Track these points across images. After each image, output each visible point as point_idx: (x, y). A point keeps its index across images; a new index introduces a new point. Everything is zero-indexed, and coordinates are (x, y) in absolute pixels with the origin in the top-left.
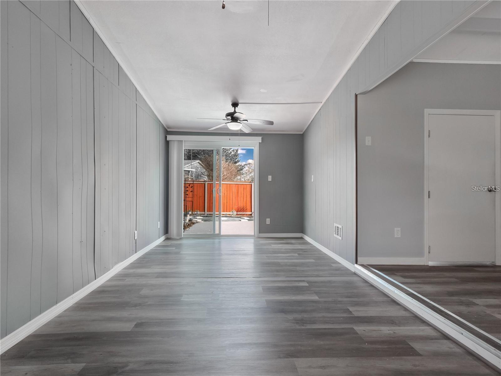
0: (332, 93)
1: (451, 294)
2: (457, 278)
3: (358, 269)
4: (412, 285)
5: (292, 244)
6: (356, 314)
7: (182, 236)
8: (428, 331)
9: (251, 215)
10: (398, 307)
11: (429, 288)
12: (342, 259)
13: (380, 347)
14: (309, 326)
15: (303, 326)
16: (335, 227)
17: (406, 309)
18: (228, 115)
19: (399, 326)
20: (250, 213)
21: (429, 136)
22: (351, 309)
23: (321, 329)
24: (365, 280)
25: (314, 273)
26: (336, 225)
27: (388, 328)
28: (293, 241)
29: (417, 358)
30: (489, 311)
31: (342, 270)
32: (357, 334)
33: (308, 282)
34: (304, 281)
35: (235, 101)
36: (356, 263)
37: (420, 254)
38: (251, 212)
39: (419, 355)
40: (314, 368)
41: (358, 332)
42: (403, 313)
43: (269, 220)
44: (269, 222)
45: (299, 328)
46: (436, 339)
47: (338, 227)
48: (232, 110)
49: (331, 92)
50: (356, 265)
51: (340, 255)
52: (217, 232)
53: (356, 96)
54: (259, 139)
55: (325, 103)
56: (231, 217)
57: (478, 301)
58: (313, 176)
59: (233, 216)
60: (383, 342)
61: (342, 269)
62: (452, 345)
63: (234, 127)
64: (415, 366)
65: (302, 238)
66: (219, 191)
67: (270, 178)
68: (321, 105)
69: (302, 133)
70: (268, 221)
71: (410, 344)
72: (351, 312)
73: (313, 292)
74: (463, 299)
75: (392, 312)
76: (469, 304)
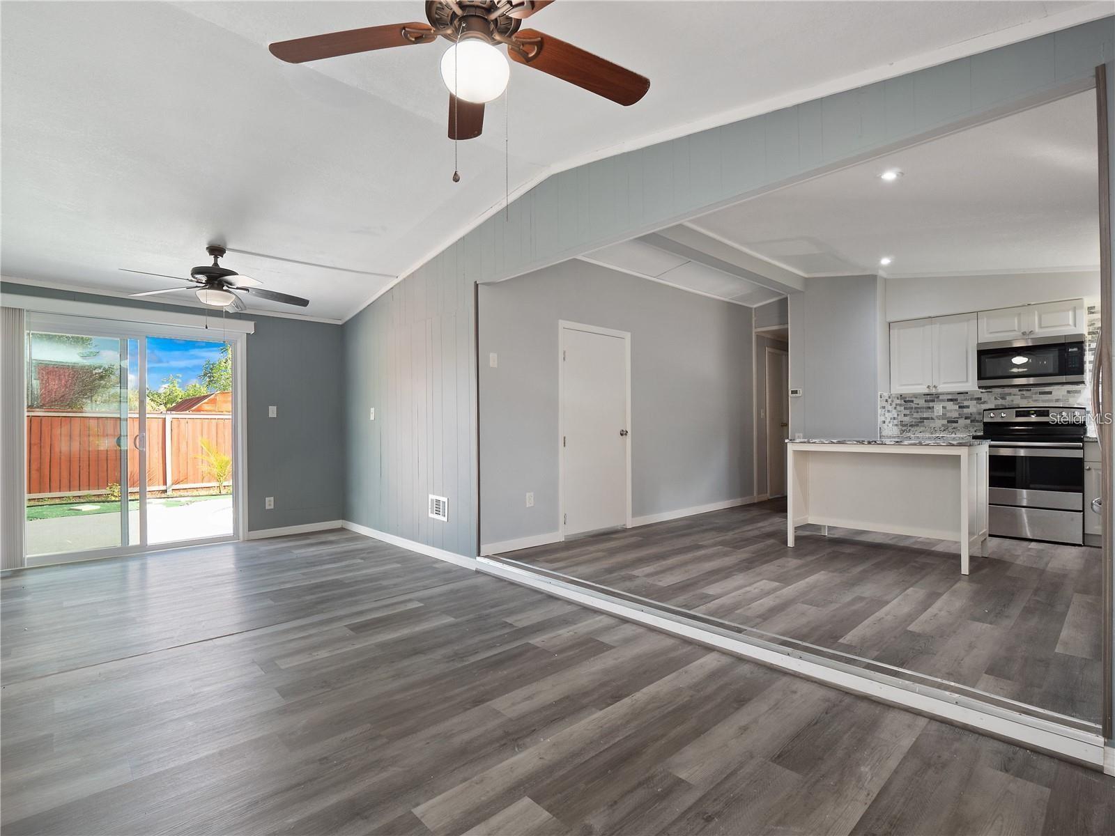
0: (422, 266)
1: (610, 571)
2: (602, 551)
3: (483, 564)
4: (565, 570)
5: (331, 542)
6: (520, 625)
7: (26, 565)
8: (606, 621)
9: (166, 491)
10: (560, 602)
11: (584, 569)
12: (448, 552)
13: (571, 653)
14: (472, 659)
15: (463, 661)
16: (432, 500)
17: (569, 602)
18: (197, 271)
19: (575, 624)
20: (163, 488)
21: (564, 359)
22: (509, 620)
23: (491, 656)
24: (499, 578)
25: (419, 584)
26: (431, 497)
27: (566, 630)
28: (331, 537)
29: (613, 650)
30: (650, 581)
31: (455, 571)
32: (538, 647)
33: (420, 600)
34: (410, 600)
35: (217, 243)
36: (479, 555)
37: (553, 527)
38: (165, 483)
39: (612, 647)
40: (519, 703)
41: (538, 645)
42: (569, 608)
43: (273, 501)
44: (272, 503)
45: (460, 665)
46: (617, 626)
47: (438, 501)
48: (208, 261)
49: (422, 264)
50: (478, 558)
51: (443, 547)
52: (134, 540)
53: (477, 286)
54: (249, 327)
55: (405, 279)
56: (108, 502)
57: (636, 572)
58: (372, 410)
59: (113, 499)
60: (571, 647)
61: (454, 569)
62: (634, 627)
63: (213, 299)
64: (616, 659)
65: (342, 530)
66: (140, 441)
67: (273, 411)
68: (396, 281)
69: (340, 323)
70: (270, 503)
71: (599, 639)
72: (511, 624)
73: (438, 612)
74: (623, 573)
75: (556, 610)
76: (631, 578)
